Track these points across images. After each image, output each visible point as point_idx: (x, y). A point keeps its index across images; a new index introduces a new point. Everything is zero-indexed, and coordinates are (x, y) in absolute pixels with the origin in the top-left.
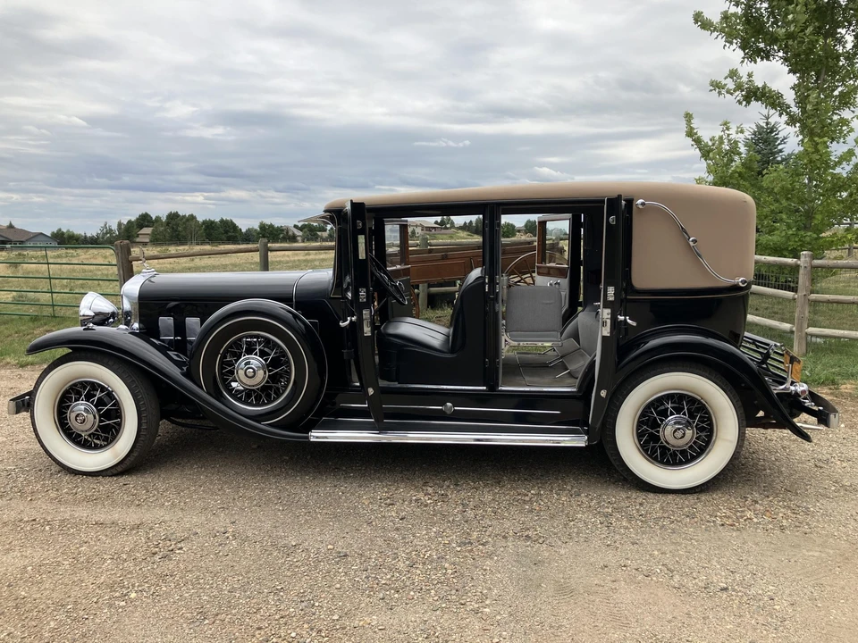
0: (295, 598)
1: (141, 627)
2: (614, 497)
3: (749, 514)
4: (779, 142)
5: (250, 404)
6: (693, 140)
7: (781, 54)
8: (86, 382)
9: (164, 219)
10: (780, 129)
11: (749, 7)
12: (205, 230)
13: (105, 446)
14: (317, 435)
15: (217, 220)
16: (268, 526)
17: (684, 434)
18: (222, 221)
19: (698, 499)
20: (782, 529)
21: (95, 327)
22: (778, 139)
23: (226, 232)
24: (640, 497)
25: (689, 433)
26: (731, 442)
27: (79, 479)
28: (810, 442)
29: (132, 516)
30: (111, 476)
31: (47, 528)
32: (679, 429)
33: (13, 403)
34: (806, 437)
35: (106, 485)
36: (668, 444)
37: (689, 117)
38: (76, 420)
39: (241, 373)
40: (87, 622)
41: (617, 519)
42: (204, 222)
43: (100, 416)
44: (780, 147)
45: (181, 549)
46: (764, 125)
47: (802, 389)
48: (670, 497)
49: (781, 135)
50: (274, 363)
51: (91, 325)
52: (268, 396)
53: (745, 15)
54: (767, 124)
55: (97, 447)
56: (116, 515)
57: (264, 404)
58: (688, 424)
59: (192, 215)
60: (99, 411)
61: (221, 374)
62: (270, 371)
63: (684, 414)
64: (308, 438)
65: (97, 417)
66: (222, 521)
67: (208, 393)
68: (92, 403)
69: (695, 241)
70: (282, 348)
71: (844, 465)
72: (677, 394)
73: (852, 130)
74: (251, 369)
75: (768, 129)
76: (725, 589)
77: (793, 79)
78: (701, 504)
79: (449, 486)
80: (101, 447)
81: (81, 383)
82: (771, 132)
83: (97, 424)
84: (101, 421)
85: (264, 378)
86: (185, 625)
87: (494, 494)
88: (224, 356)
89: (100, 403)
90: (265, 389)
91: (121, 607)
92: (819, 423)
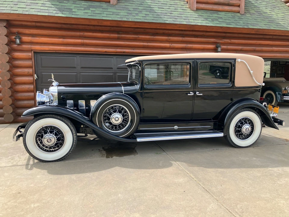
5: (114, 130)
14: (139, 140)
39: (113, 119)
47: (276, 115)
57: (118, 130)
61: (104, 120)
64: (136, 141)
74: (117, 118)
85: (121, 121)
88: (104, 114)
92: (278, 124)
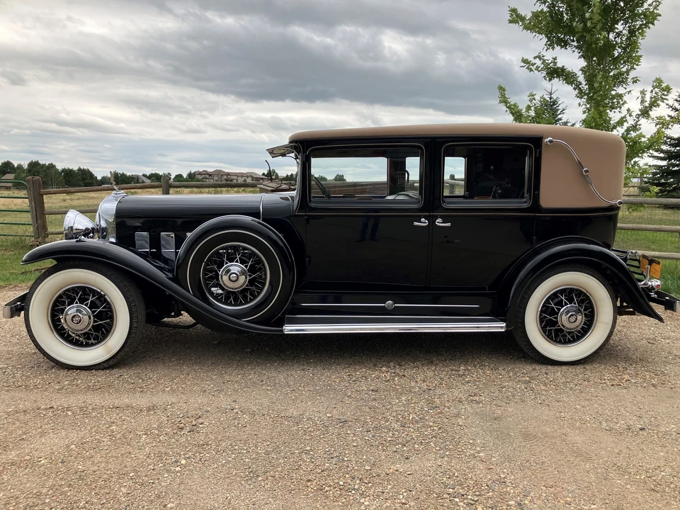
0: (325, 456)
1: (205, 486)
2: (524, 369)
3: (626, 377)
4: (559, 112)
5: (230, 304)
6: (507, 107)
7: (575, 44)
8: (78, 287)
9: (26, 167)
10: (559, 103)
11: (552, 6)
12: (64, 177)
13: (96, 344)
14: (289, 329)
15: (75, 168)
16: (266, 402)
17: (576, 319)
18: (80, 170)
19: (584, 368)
20: (654, 386)
21: (86, 239)
22: (558, 110)
23: (84, 179)
24: (544, 369)
25: (579, 318)
26: (608, 324)
27: (75, 373)
28: (663, 322)
29: (142, 401)
30: (103, 370)
31: (69, 413)
32: (573, 315)
33: (8, 307)
34: (661, 319)
35: (101, 377)
36: (564, 327)
37: (501, 89)
38: (72, 320)
39: (225, 278)
40: (154, 485)
41: (535, 384)
42: (64, 170)
43: (94, 317)
44: (559, 117)
45: (202, 424)
46: (548, 99)
47: (657, 284)
48: (564, 367)
49: (561, 108)
50: (252, 270)
51: (83, 237)
52: (245, 297)
53: (550, 12)
54: (551, 98)
55: (88, 345)
56: (126, 400)
57: (241, 304)
58: (579, 311)
59: (52, 164)
60: (93, 312)
61: (205, 280)
62: (250, 276)
63: (575, 303)
64: (282, 331)
65: (92, 318)
66: (224, 401)
67: (194, 295)
68: (87, 305)
69: (587, 171)
70: (258, 256)
71: (667, 341)
72: (568, 289)
73: (625, 102)
74: (234, 274)
75: (551, 102)
76: (642, 429)
77: (583, 63)
78: (590, 371)
79: (394, 367)
80: (92, 345)
81: (73, 289)
82: (554, 104)
83: (91, 325)
84: (95, 321)
85: (245, 282)
86: (243, 482)
87: (434, 371)
88: (207, 264)
89: (93, 306)
90: (244, 291)
91: (178, 472)
92: (666, 309)
